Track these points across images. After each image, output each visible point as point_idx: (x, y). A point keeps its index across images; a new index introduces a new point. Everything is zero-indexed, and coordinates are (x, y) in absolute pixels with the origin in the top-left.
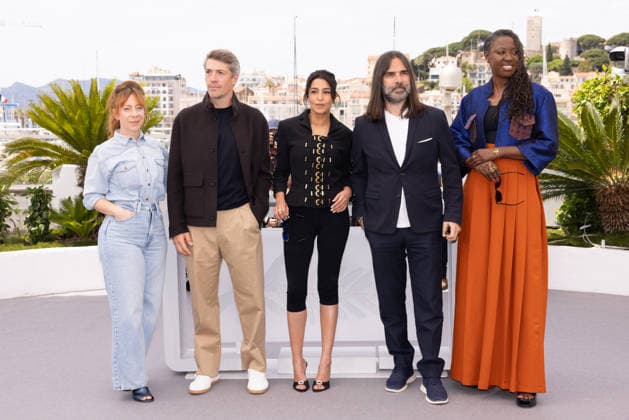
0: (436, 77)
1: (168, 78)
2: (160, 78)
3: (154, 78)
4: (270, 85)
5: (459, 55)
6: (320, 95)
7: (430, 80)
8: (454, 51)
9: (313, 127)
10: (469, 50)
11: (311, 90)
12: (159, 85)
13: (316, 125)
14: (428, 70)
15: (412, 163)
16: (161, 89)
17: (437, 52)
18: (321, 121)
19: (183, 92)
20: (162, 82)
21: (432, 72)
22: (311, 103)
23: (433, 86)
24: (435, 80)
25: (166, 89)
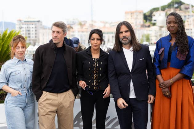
0: (155, 20)
1: (34, 21)
2: (31, 21)
3: (28, 21)
4: (81, 24)
5: (166, 11)
6: (95, 41)
7: (153, 22)
8: (163, 9)
9: (93, 54)
10: (170, 8)
11: (91, 39)
12: (30, 24)
13: (94, 53)
14: (152, 17)
15: (136, 70)
16: (31, 26)
17: (156, 9)
18: (96, 52)
19: (41, 28)
20: (31, 23)
21: (154, 18)
22: (92, 44)
23: (154, 24)
24: (155, 22)
25: (34, 26)
